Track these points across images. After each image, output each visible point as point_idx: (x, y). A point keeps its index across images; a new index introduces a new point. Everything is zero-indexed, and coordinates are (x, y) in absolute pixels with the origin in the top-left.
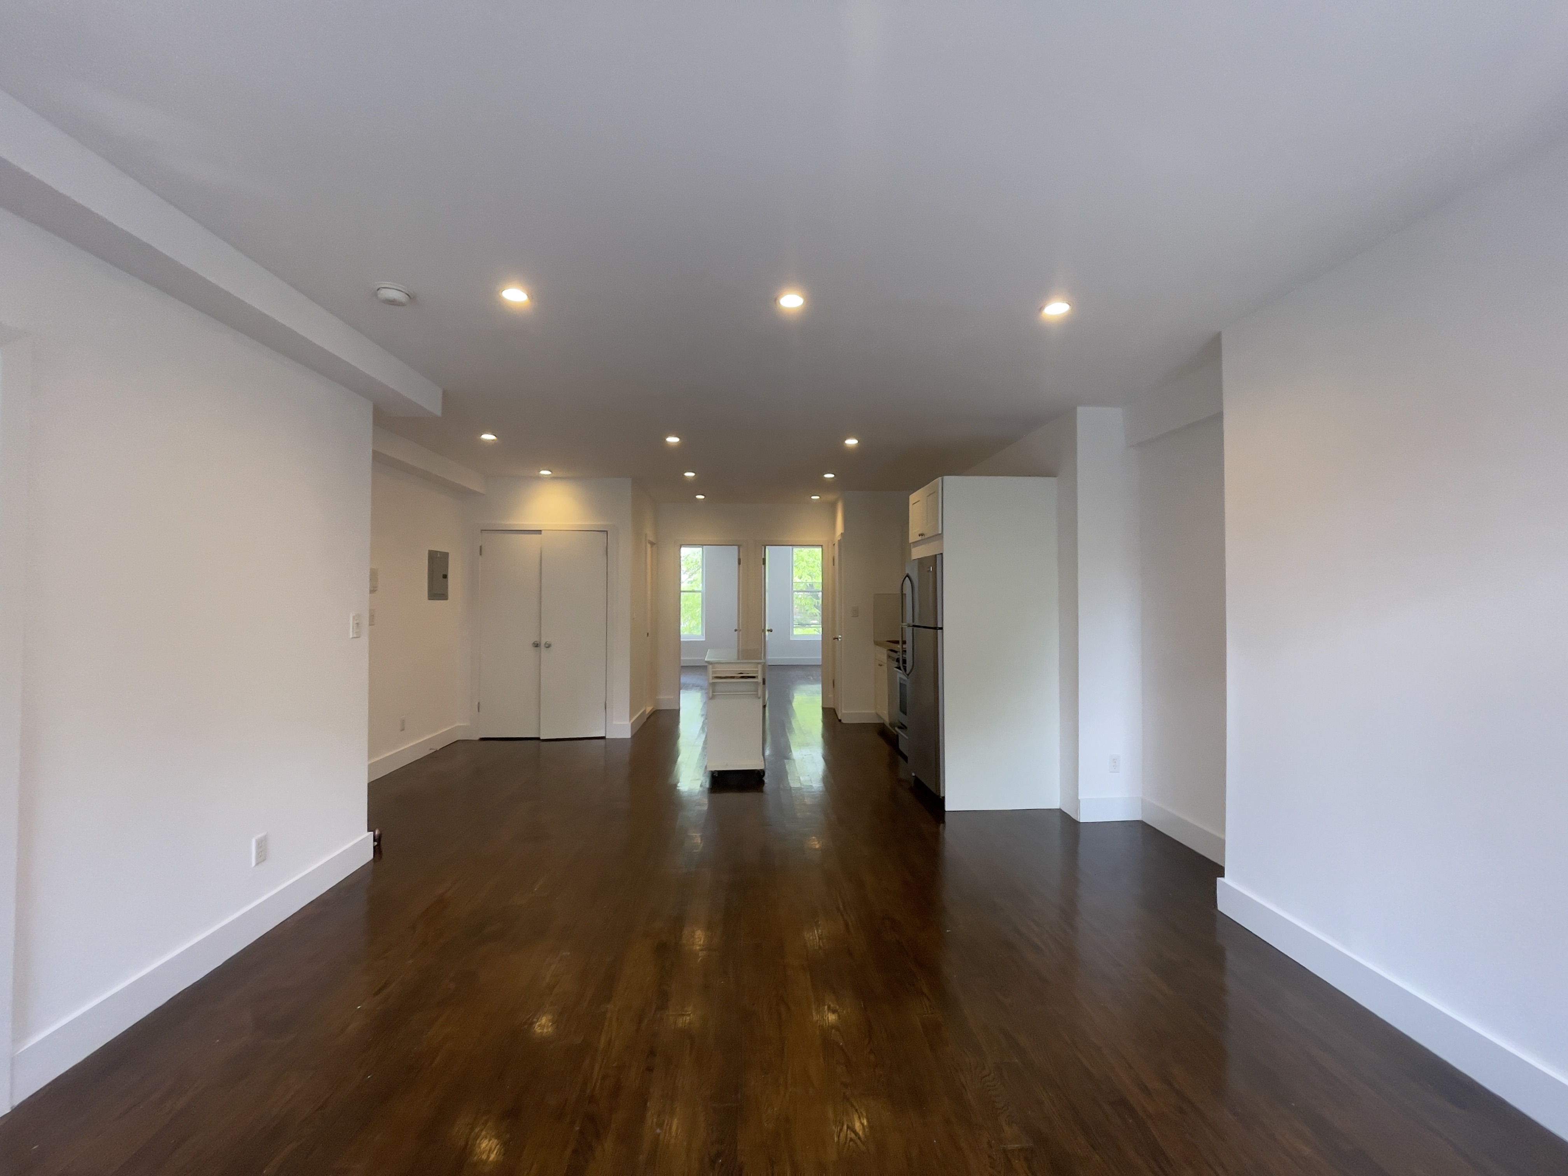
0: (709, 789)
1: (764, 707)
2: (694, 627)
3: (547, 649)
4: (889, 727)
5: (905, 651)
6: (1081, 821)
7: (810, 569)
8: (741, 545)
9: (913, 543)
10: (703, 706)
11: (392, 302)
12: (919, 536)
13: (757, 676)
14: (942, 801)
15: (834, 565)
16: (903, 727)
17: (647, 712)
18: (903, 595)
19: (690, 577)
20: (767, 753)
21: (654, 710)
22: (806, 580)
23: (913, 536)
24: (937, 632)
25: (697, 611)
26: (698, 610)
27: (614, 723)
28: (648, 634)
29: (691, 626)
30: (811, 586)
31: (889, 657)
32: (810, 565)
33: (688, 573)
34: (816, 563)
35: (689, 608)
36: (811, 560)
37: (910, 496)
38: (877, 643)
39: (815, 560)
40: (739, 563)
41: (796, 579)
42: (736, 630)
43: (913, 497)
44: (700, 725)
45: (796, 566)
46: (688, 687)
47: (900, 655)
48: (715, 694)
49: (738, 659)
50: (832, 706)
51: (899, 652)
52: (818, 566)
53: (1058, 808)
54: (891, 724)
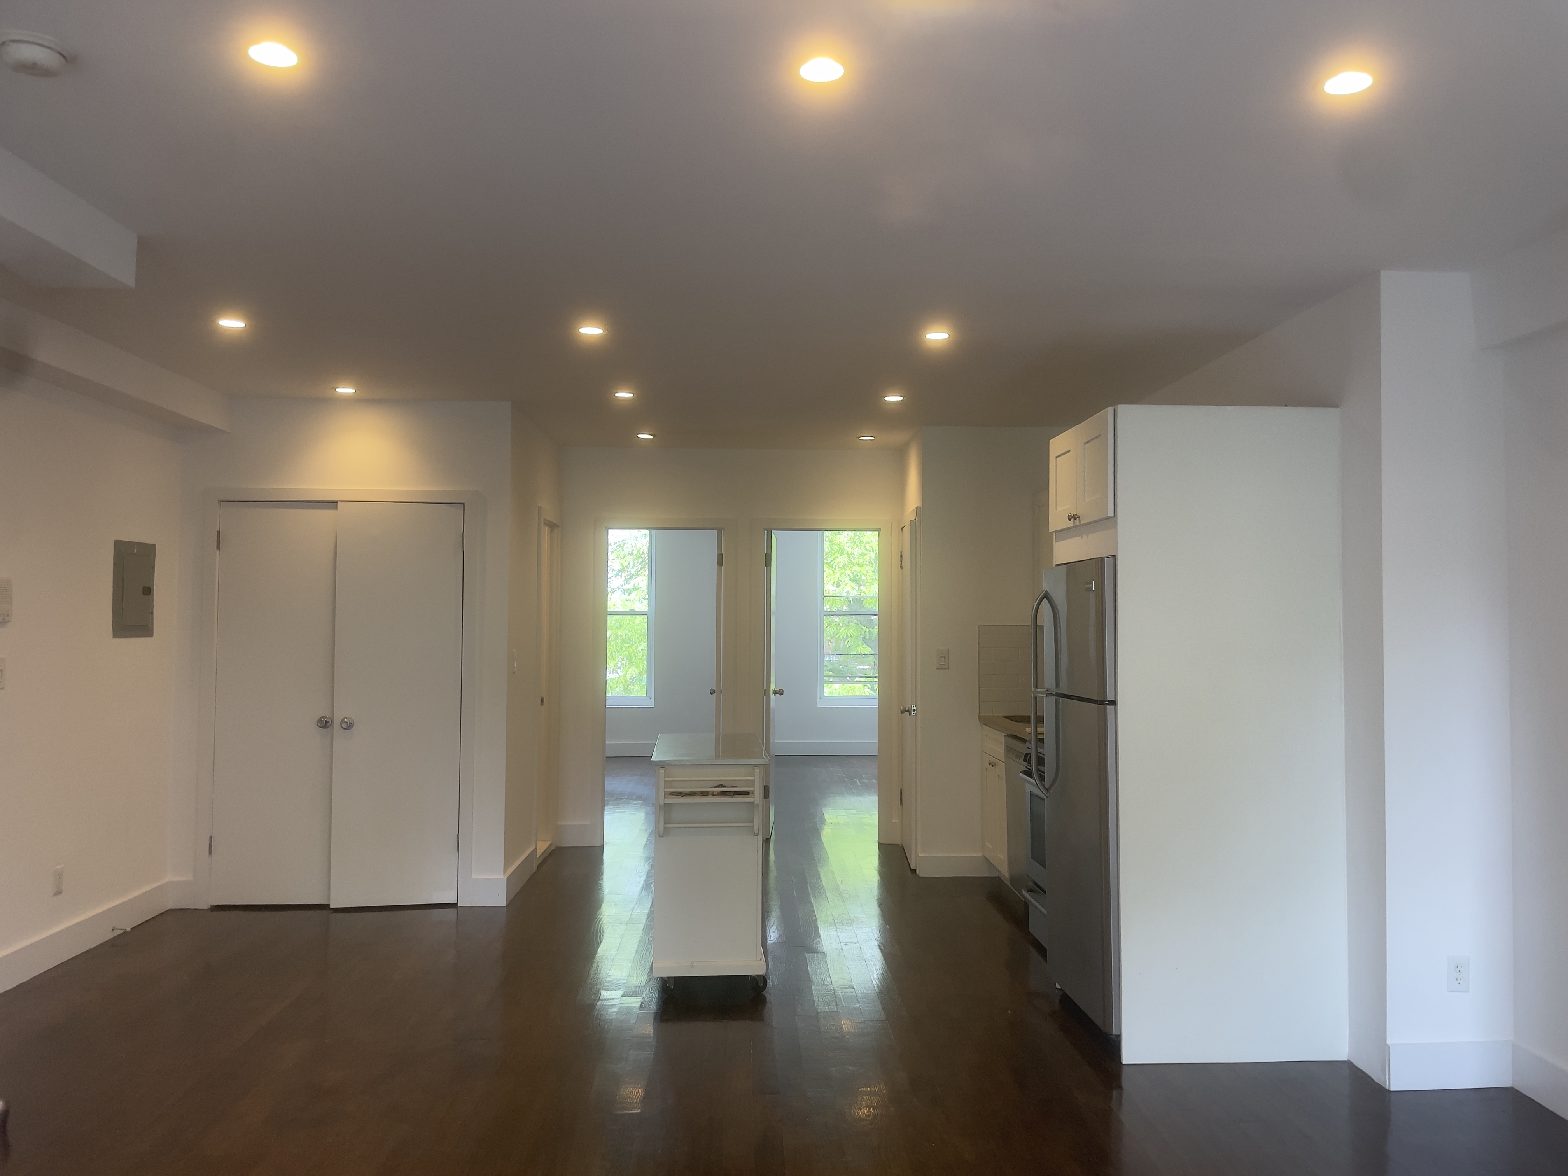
0: (656, 1014)
1: (767, 841)
2: (632, 678)
3: (344, 730)
4: (1008, 884)
5: (1042, 740)
6: (1391, 1090)
7: (857, 568)
8: (723, 529)
9: (1057, 532)
10: (648, 840)
11: (32, 69)
12: (1070, 520)
13: (753, 792)
14: (1113, 1045)
15: (901, 567)
16: (1037, 889)
17: (539, 853)
18: (1037, 629)
19: (627, 581)
20: (773, 936)
21: (554, 847)
22: (848, 592)
23: (1057, 519)
24: (1105, 710)
25: (640, 649)
26: (642, 647)
27: (474, 876)
28: (542, 701)
29: (629, 676)
30: (859, 600)
31: (1009, 749)
32: (856, 560)
33: (623, 575)
34: (867, 558)
35: (623, 641)
36: (857, 551)
37: (1050, 441)
38: (986, 721)
39: (865, 552)
40: (720, 563)
41: (829, 589)
42: (713, 692)
43: (1059, 444)
44: (642, 880)
45: (828, 564)
46: (620, 799)
47: (1031, 748)
48: (669, 826)
49: (717, 757)
50: (899, 842)
51: (1030, 741)
52: (870, 562)
53: (1346, 1060)
54: (1012, 879)
